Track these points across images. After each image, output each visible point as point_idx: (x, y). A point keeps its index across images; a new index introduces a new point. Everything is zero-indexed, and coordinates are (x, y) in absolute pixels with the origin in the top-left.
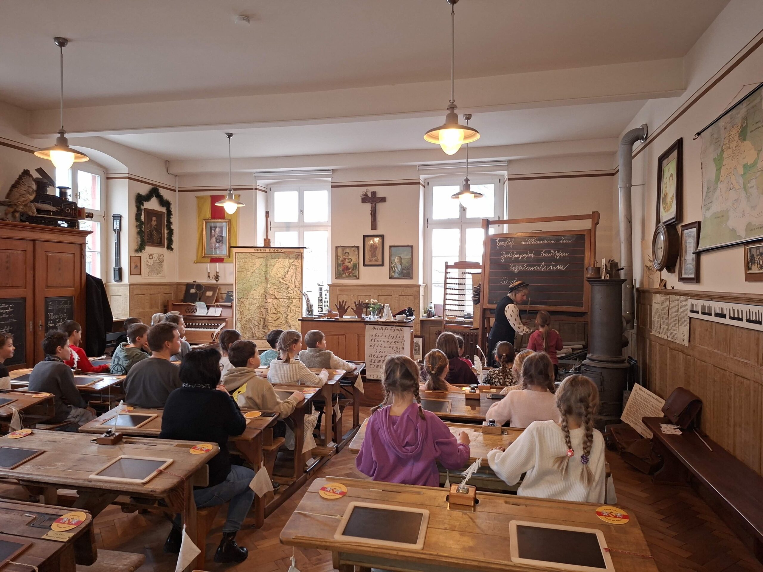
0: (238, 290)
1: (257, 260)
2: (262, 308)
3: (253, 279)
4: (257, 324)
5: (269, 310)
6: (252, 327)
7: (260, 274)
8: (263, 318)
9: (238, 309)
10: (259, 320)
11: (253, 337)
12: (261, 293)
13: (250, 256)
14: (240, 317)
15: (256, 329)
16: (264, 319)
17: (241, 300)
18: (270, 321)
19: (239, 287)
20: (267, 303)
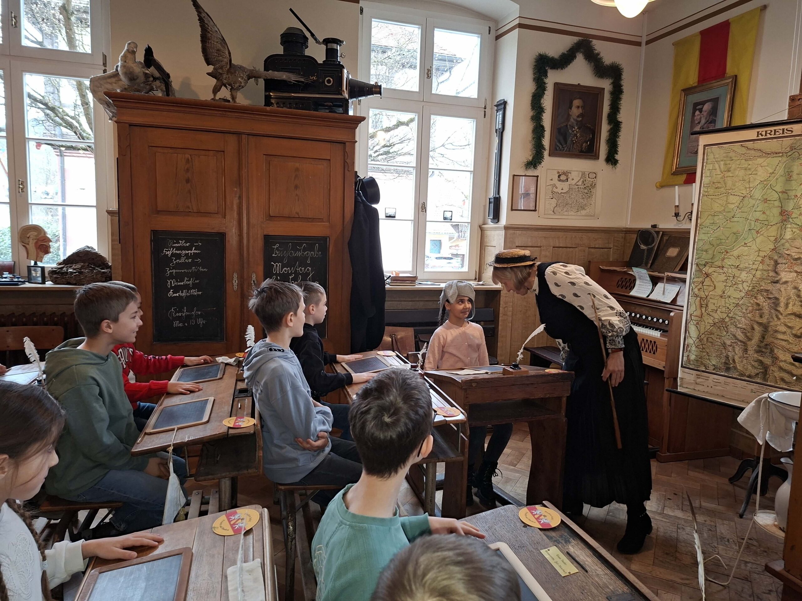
0: (701, 244)
1: (760, 160)
2: (760, 297)
3: (745, 215)
4: (741, 336)
5: (782, 304)
6: (728, 342)
7: (766, 201)
8: (760, 324)
9: (696, 291)
10: (749, 328)
11: (728, 369)
12: (762, 254)
13: (744, 150)
14: (698, 313)
15: (737, 349)
16: (765, 327)
17: (706, 270)
18: (780, 336)
19: (703, 237)
20: (777, 282)
